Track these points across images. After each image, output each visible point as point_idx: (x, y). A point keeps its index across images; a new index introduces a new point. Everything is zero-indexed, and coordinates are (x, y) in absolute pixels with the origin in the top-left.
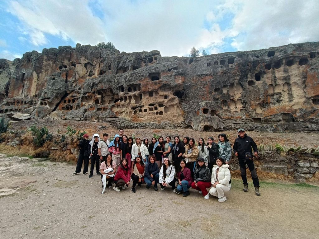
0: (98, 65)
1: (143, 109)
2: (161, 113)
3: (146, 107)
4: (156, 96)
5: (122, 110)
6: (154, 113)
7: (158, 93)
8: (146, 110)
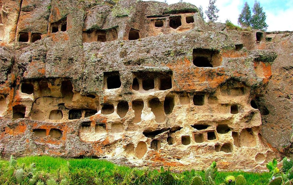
0: (13, 17)
1: (179, 135)
2: (227, 147)
3: (188, 131)
4: (211, 106)
5: (111, 136)
6: (210, 149)
7: (216, 98)
8: (185, 140)
